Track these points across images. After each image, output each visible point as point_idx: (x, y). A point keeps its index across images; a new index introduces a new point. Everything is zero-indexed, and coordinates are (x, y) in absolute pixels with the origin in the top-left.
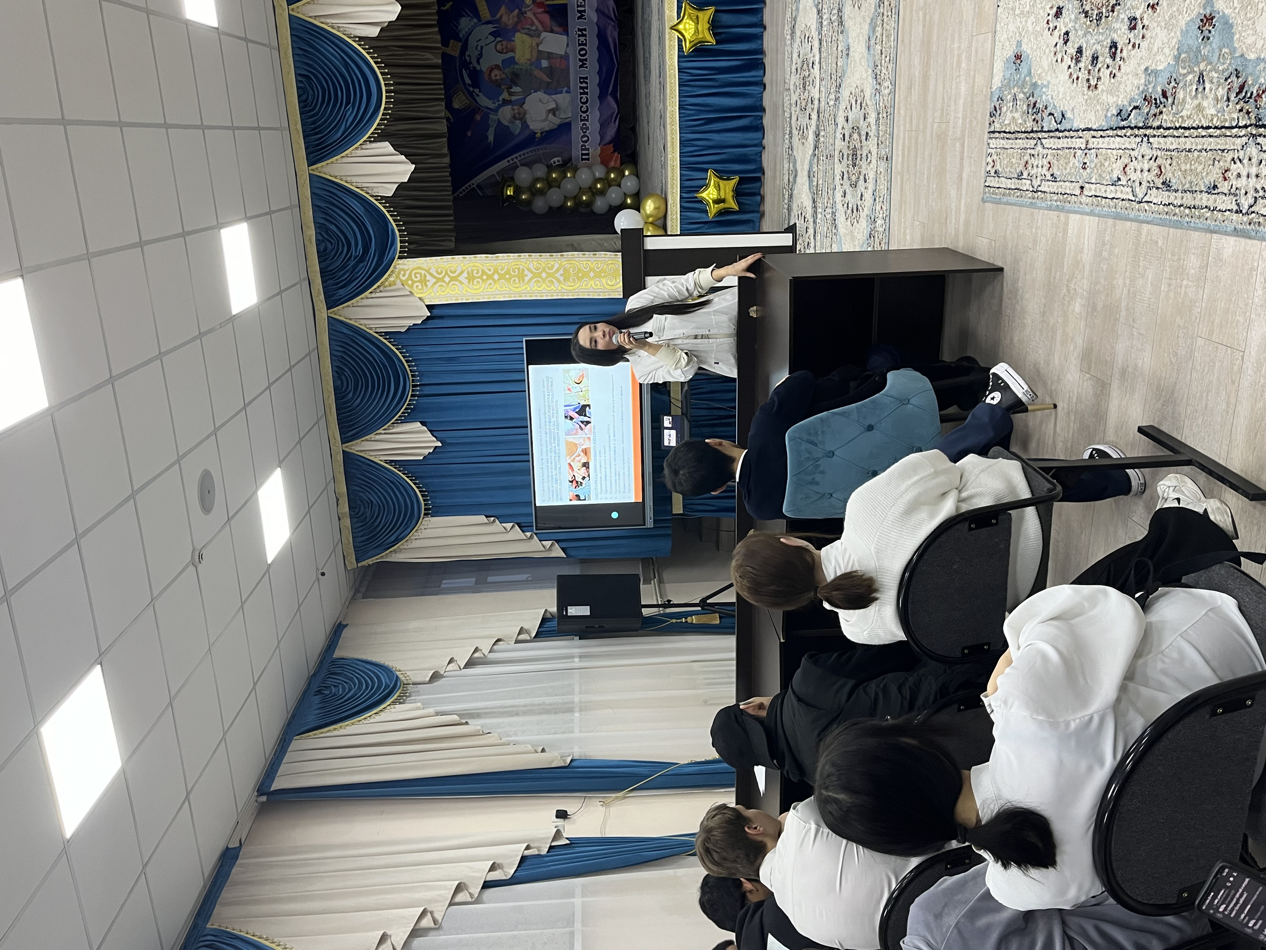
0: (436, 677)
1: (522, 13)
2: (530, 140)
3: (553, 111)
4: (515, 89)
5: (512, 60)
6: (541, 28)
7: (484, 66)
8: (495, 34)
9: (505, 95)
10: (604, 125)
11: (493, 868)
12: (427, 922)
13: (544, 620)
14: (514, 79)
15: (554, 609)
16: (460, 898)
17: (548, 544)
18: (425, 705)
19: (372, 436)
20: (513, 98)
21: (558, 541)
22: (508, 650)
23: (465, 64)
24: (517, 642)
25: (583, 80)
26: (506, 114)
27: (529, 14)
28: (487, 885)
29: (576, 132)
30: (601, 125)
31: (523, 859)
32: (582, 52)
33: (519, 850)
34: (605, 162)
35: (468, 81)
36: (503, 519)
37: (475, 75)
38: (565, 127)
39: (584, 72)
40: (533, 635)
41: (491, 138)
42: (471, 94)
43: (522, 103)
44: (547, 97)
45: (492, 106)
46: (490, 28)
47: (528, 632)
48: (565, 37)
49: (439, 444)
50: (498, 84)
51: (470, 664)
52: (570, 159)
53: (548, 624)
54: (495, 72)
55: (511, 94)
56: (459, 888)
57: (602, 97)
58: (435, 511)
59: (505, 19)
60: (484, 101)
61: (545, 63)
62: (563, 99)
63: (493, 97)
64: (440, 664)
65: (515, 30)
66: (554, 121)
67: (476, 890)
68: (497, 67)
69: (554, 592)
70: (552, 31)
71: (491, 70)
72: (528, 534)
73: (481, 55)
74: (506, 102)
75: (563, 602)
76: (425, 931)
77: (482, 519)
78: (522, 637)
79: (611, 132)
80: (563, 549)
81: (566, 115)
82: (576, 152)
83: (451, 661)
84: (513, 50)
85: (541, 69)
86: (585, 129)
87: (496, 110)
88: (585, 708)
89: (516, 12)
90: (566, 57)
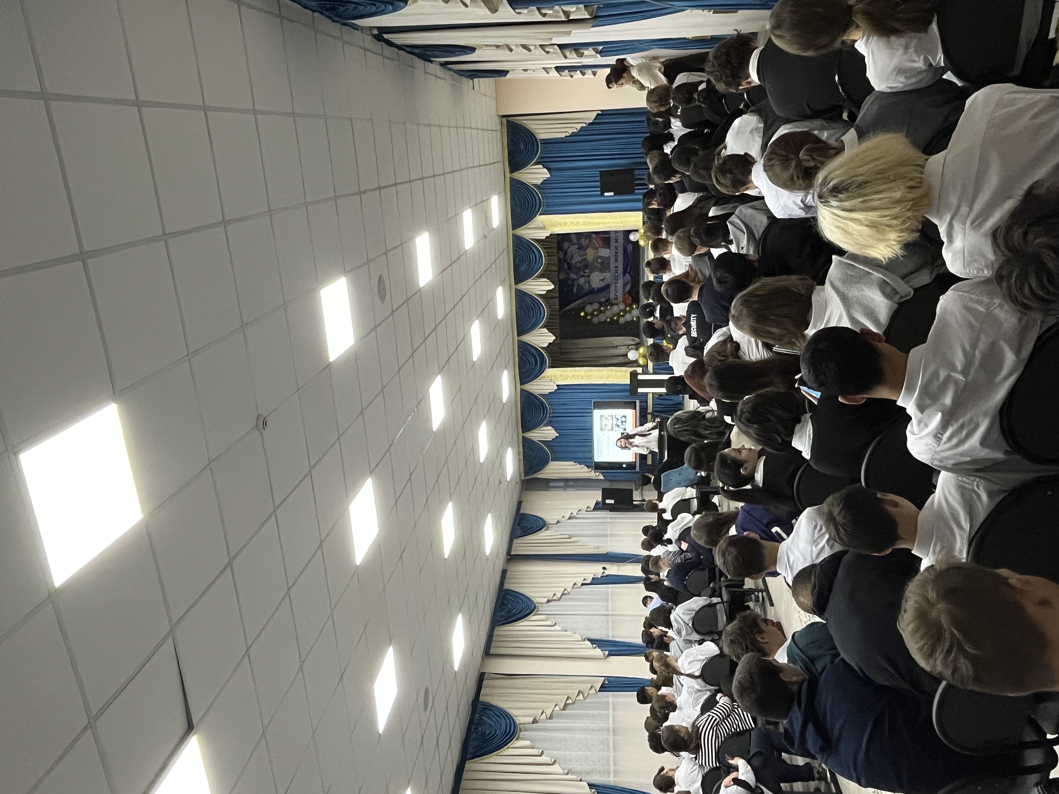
0: (558, 522)
1: (590, 240)
2: (592, 292)
3: (603, 280)
4: (587, 271)
5: (586, 259)
6: (598, 246)
7: (573, 262)
8: (579, 249)
9: (582, 273)
10: (625, 285)
11: (584, 580)
12: (566, 592)
13: (597, 504)
14: (586, 267)
15: (600, 500)
16: (575, 586)
17: (597, 474)
18: (556, 531)
19: (533, 431)
20: (585, 274)
21: (602, 473)
22: (583, 514)
23: (565, 260)
24: (586, 511)
25: (616, 267)
26: (582, 281)
27: (594, 241)
28: (583, 584)
29: (612, 288)
30: (624, 286)
31: (593, 578)
32: (616, 256)
33: (592, 576)
34: (624, 302)
35: (566, 267)
36: (580, 463)
37: (569, 265)
38: (608, 287)
39: (616, 264)
40: (592, 509)
41: (575, 291)
42: (567, 273)
43: (589, 277)
44: (600, 274)
45: (576, 277)
46: (576, 246)
47: (590, 508)
48: (608, 250)
49: (558, 435)
50: (579, 269)
51: (570, 518)
52: (609, 299)
53: (597, 505)
54: (578, 264)
55: (584, 273)
56: (575, 584)
57: (624, 274)
58: (555, 459)
59: (583, 243)
60: (573, 276)
61: (599, 260)
62: (607, 275)
63: (577, 274)
64: (559, 518)
65: (587, 247)
66: (603, 284)
67: (579, 585)
68: (579, 262)
69: (600, 492)
70: (603, 248)
71: (576, 263)
72: (590, 470)
73: (572, 257)
74: (582, 276)
75: (604, 498)
76: (566, 594)
77: (572, 463)
78: (589, 509)
79: (628, 287)
80: (604, 476)
81: (608, 281)
82: (612, 295)
83: (563, 517)
84: (586, 255)
85: (598, 262)
86: (616, 287)
87: (578, 279)
88: (612, 536)
89: (588, 240)
90: (609, 258)
